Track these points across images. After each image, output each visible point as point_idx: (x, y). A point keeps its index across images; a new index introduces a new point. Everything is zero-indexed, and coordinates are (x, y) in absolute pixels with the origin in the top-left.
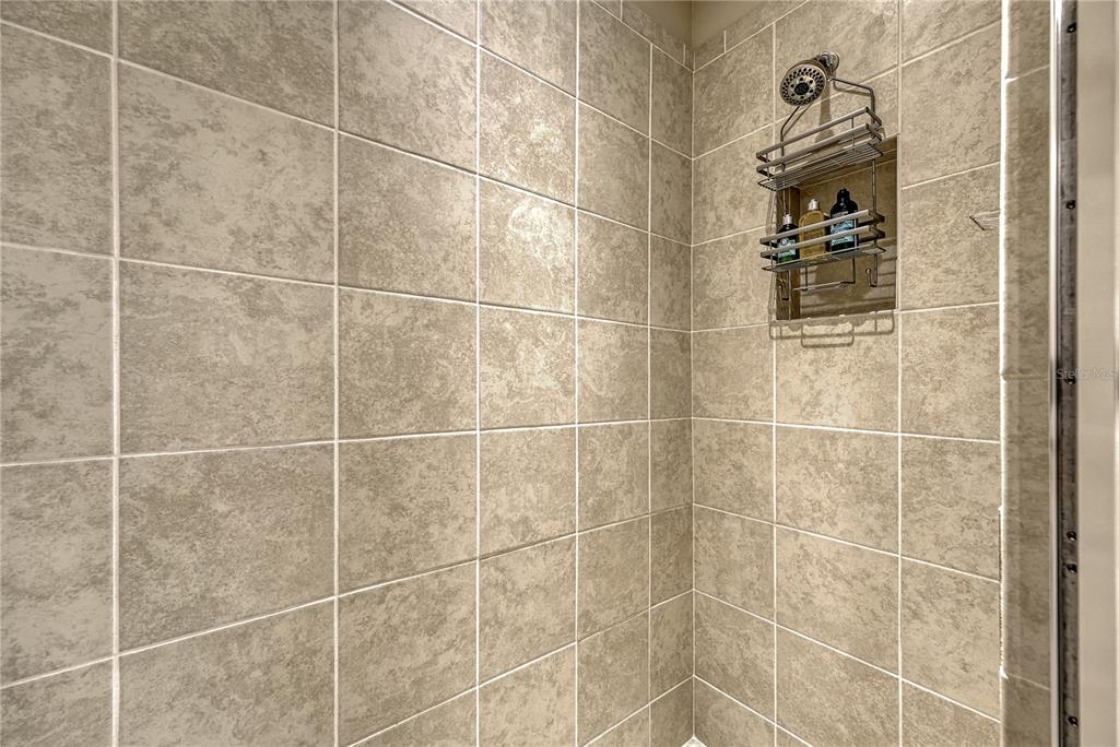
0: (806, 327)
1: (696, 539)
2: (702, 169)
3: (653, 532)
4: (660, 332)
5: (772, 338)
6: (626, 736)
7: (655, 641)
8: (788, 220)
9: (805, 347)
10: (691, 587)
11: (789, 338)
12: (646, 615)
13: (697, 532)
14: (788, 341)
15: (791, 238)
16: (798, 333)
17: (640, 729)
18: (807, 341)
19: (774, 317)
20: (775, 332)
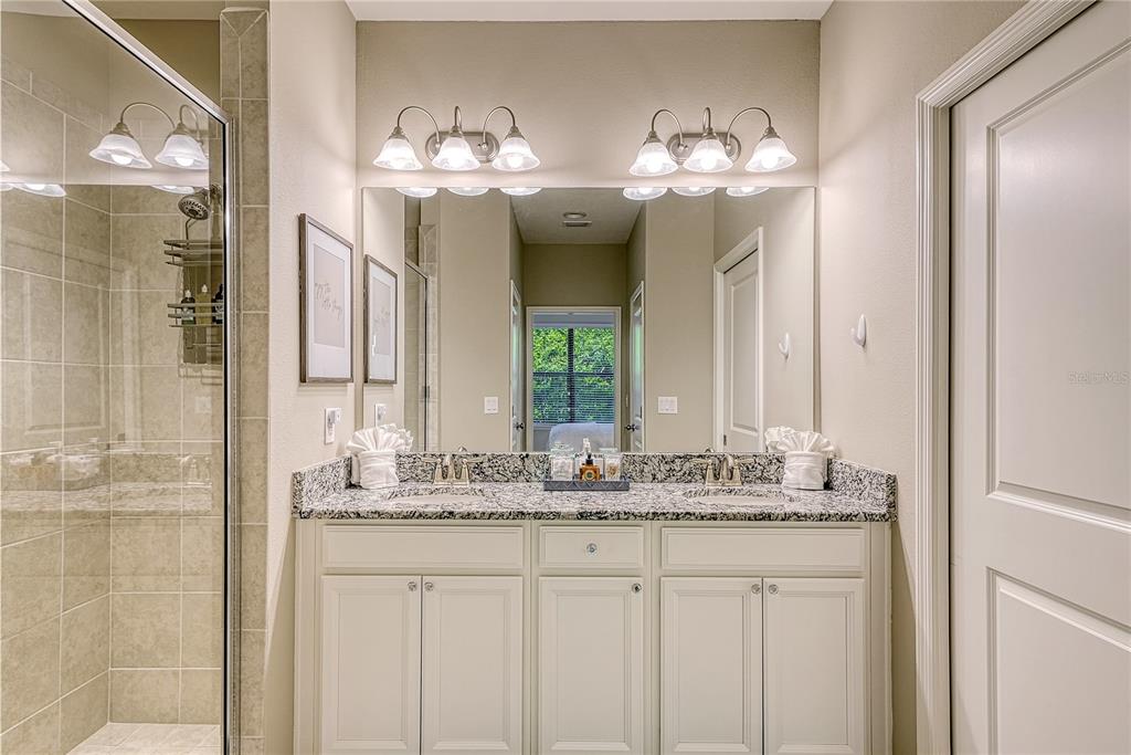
0: (204, 371)
1: (114, 548)
2: (120, 225)
3: (66, 545)
4: (75, 368)
5: (180, 376)
6: (33, 730)
7: (67, 642)
8: (188, 294)
9: (204, 384)
10: (109, 590)
11: (193, 377)
12: (57, 620)
13: (115, 541)
14: (192, 379)
15: (189, 308)
16: (199, 374)
17: (49, 722)
18: (205, 381)
19: (182, 361)
20: (182, 372)
